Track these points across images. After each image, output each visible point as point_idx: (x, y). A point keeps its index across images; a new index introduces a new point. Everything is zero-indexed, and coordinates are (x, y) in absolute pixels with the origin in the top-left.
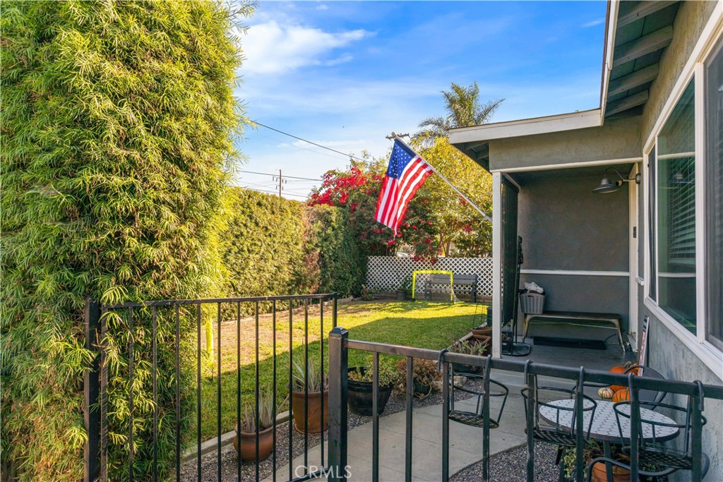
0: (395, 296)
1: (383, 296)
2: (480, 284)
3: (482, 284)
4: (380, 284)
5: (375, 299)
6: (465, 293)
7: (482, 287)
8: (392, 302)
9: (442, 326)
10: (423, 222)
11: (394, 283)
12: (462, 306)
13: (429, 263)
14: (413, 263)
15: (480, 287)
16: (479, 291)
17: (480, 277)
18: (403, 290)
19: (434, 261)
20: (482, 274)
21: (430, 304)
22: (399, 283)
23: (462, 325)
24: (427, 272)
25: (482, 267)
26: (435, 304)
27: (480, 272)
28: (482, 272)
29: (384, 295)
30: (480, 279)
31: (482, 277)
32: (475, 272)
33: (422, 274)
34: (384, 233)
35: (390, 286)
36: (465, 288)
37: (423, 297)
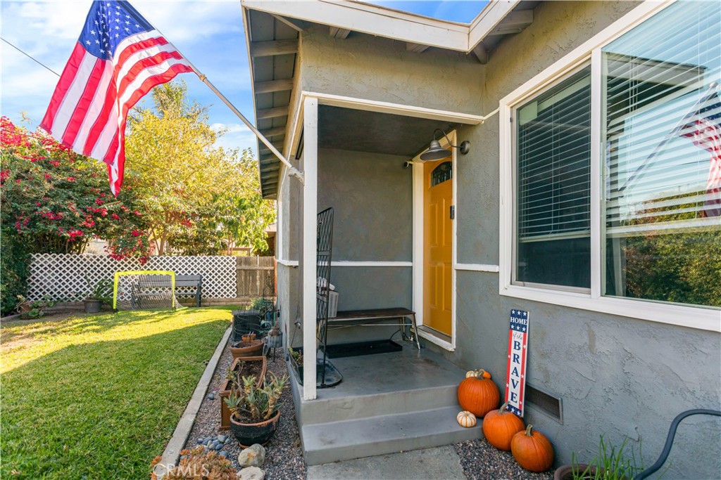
0: (83, 307)
1: (59, 309)
2: (204, 285)
3: (207, 285)
4: (55, 293)
5: (46, 315)
6: (186, 296)
7: (207, 288)
8: (78, 317)
9: (173, 346)
10: (127, 211)
11: (81, 290)
12: (188, 313)
13: (136, 263)
14: (112, 263)
15: (204, 288)
16: (204, 294)
17: (204, 277)
18: (94, 298)
19: (144, 260)
20: (207, 274)
21: (142, 313)
22: (88, 289)
23: (201, 340)
24: (135, 274)
25: (207, 266)
26: (150, 314)
27: (204, 272)
28: (207, 272)
29: (61, 307)
30: (205, 280)
31: (207, 277)
32: (198, 272)
33: (125, 276)
34: (63, 221)
35: (73, 295)
36: (186, 291)
37: (130, 306)
